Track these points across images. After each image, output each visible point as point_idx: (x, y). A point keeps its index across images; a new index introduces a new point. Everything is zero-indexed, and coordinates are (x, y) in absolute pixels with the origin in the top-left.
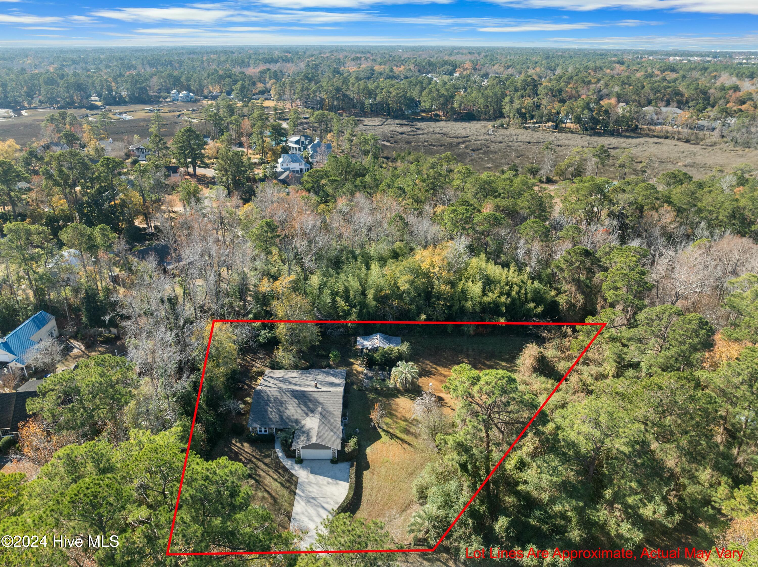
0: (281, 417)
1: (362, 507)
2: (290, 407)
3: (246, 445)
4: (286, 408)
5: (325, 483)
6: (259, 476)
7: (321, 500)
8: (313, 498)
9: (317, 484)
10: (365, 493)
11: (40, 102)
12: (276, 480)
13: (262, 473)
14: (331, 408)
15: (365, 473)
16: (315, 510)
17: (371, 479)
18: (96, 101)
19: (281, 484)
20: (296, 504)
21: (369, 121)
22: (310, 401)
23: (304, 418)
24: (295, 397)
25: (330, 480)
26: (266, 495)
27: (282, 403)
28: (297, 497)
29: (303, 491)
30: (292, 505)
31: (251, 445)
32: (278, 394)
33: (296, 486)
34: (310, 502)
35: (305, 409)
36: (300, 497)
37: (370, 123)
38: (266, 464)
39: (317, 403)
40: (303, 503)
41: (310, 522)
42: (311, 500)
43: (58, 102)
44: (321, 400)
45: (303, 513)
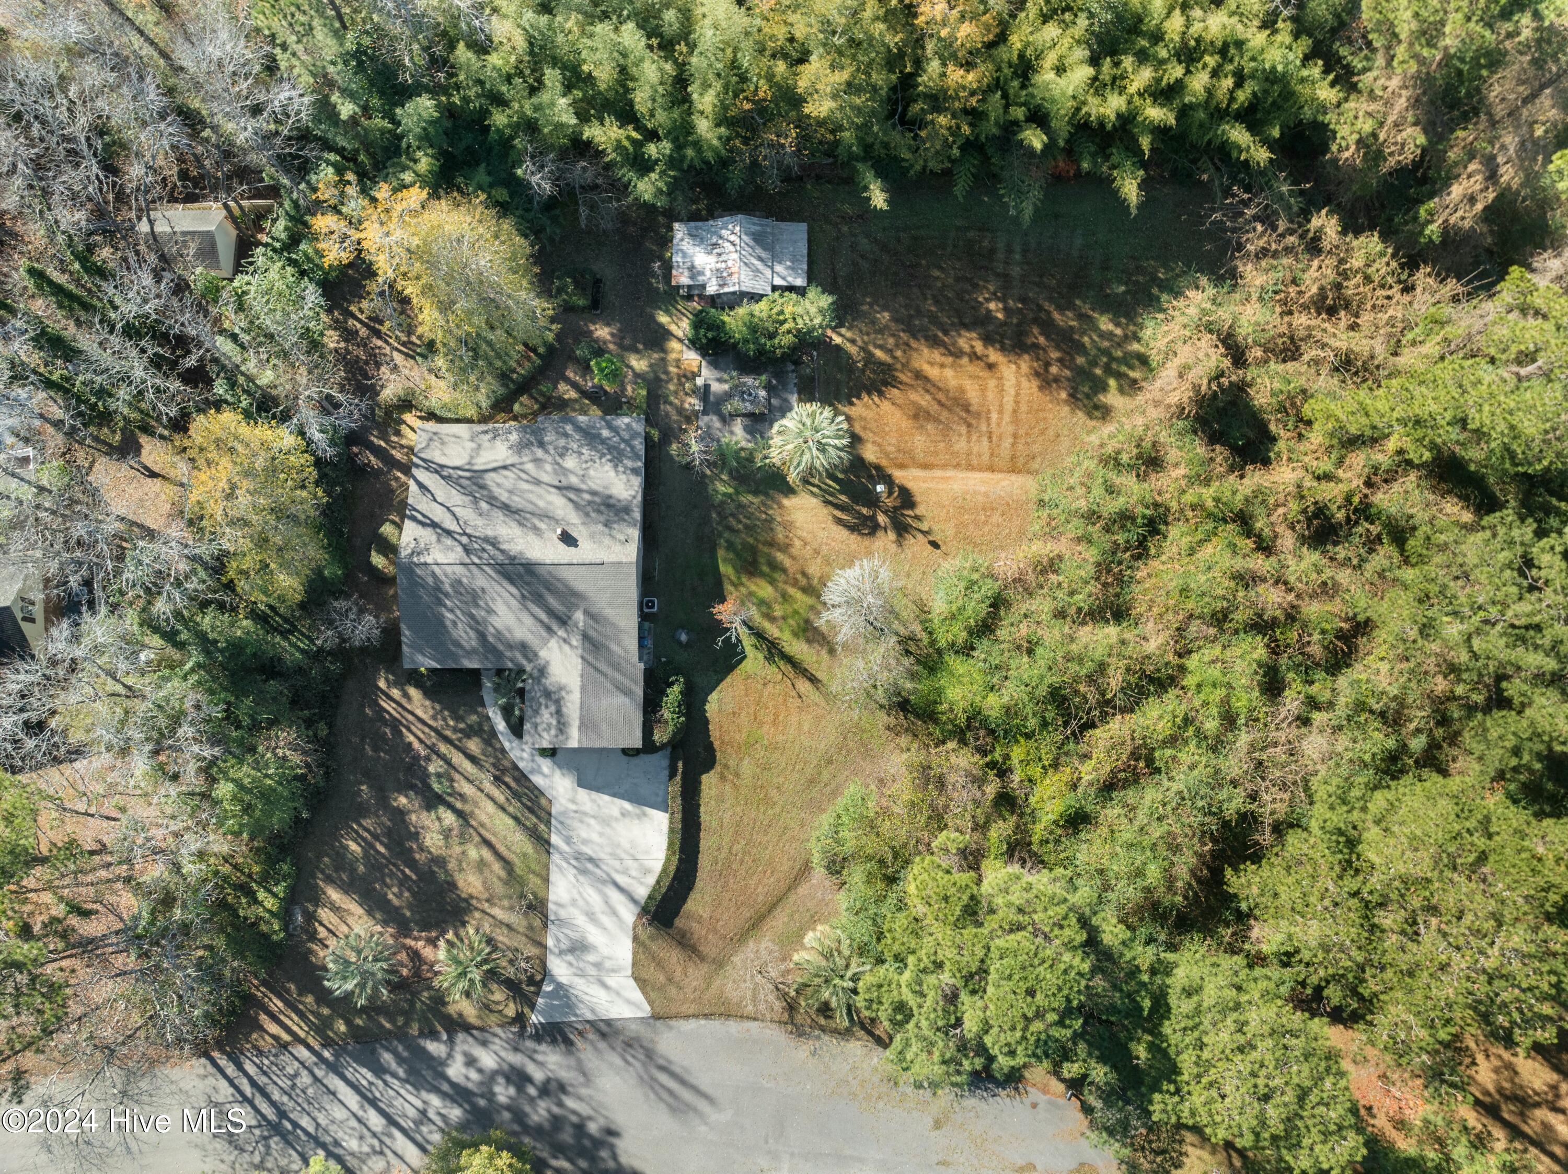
0: (482, 636)
1: (699, 884)
2: (500, 607)
3: (415, 693)
4: (490, 611)
5: (616, 812)
6: (462, 797)
7: (611, 866)
8: (592, 860)
10: (707, 842)
12: (503, 809)
13: (467, 789)
14: (609, 611)
15: (705, 779)
16: (600, 892)
17: (720, 799)
19: (514, 818)
20: (555, 877)
22: (549, 587)
23: (545, 643)
24: (509, 578)
25: (627, 805)
26: (486, 854)
27: (475, 596)
28: (555, 857)
29: (568, 840)
30: (547, 880)
33: (548, 824)
34: (584, 870)
35: (543, 616)
36: (563, 854)
39: (572, 597)
40: (569, 876)
41: (590, 927)
42: (590, 866)
44: (582, 590)
45: (574, 902)
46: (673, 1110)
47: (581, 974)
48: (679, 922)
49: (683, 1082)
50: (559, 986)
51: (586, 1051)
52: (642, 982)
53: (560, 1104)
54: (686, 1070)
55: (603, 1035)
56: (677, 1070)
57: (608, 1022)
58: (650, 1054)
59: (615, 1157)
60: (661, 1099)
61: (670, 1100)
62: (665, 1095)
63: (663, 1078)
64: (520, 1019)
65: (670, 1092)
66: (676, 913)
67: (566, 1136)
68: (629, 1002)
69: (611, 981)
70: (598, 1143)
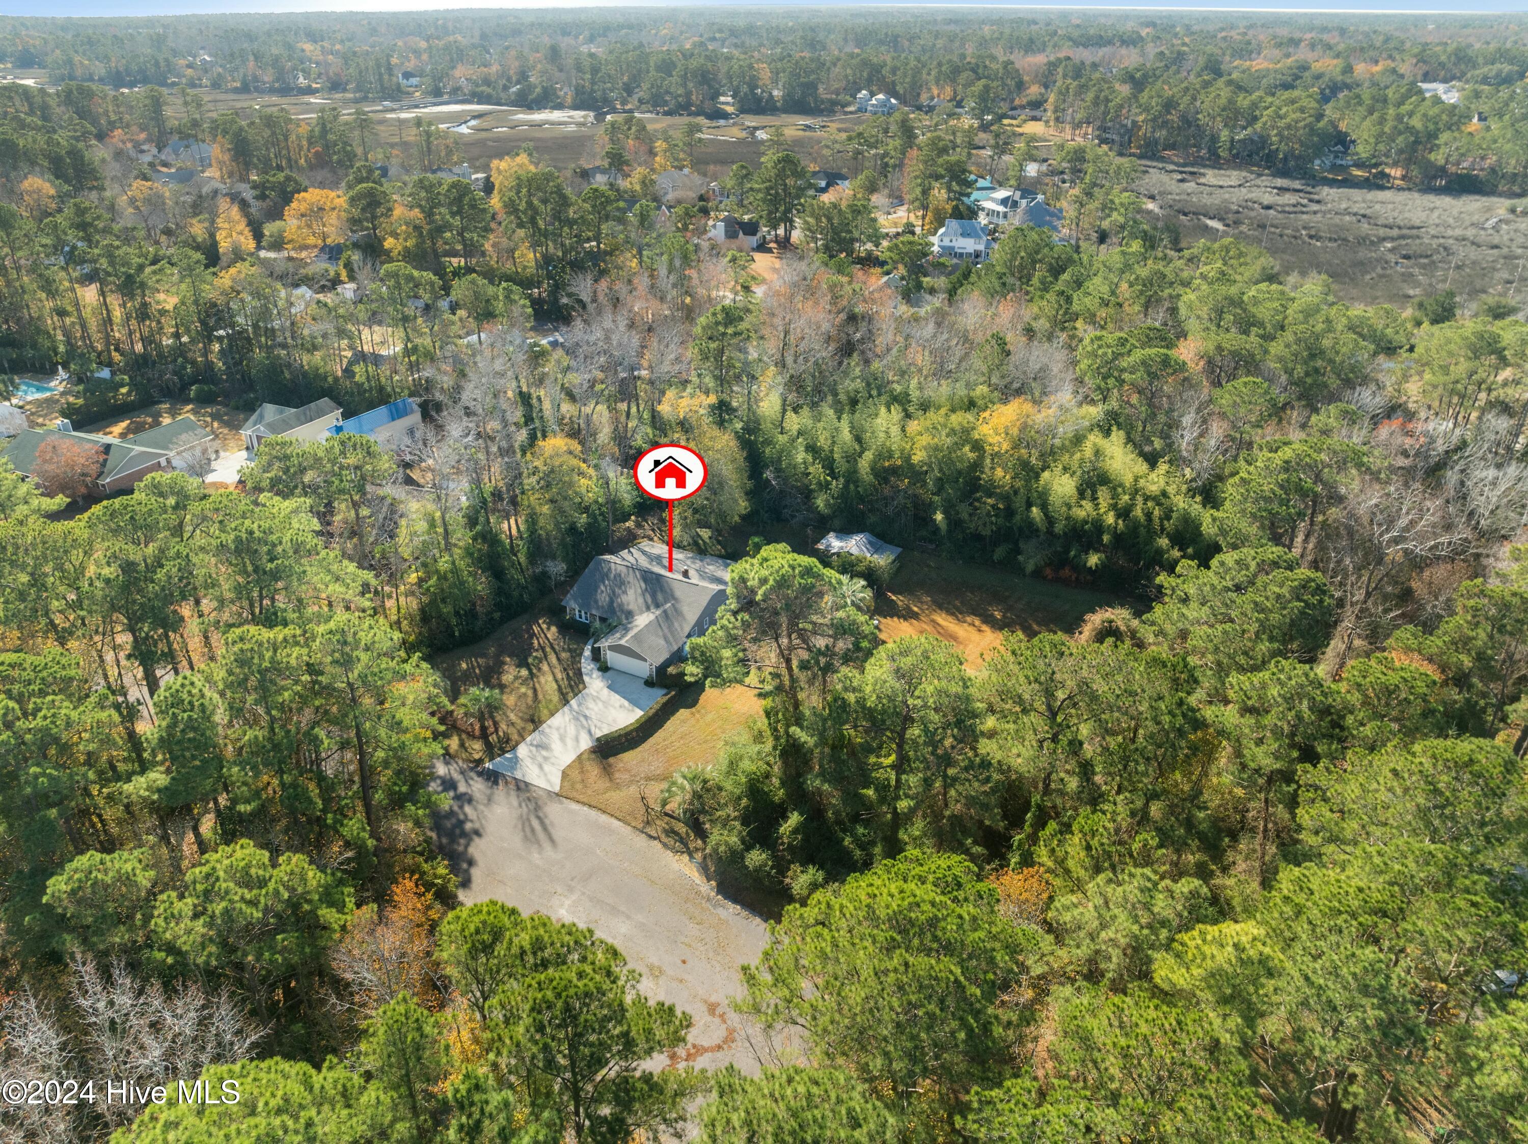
0: (612, 602)
1: (640, 749)
2: (631, 592)
3: (554, 629)
4: (625, 592)
5: (617, 705)
6: (539, 669)
7: (593, 721)
8: (586, 717)
9: (606, 704)
10: (659, 735)
11: (640, 101)
12: (557, 682)
13: (545, 667)
14: (685, 609)
15: (682, 712)
16: (578, 731)
17: (684, 721)
18: (727, 103)
19: (559, 687)
20: (558, 716)
21: (1215, 176)
22: (662, 590)
23: (642, 613)
24: (645, 580)
25: (626, 703)
26: (530, 693)
27: (622, 583)
28: (566, 709)
29: (580, 705)
30: (552, 715)
31: (560, 632)
32: (624, 570)
33: (576, 695)
34: (577, 719)
35: (649, 601)
36: (571, 709)
37: (1214, 181)
38: (558, 659)
39: (670, 596)
40: (567, 718)
41: (558, 742)
42: (582, 719)
43: (666, 103)
44: (678, 593)
45: (558, 729)
46: (526, 838)
47: (533, 758)
48: (612, 760)
49: (545, 829)
50: (516, 757)
51: (500, 792)
52: (565, 775)
53: (461, 807)
54: (552, 823)
55: (518, 789)
56: (547, 821)
57: (527, 784)
58: (537, 808)
59: (467, 846)
60: (523, 830)
61: (529, 833)
62: (528, 830)
63: (535, 823)
64: (479, 762)
65: (533, 830)
66: (615, 754)
67: (448, 824)
68: (548, 781)
69: (547, 768)
70: (464, 834)
